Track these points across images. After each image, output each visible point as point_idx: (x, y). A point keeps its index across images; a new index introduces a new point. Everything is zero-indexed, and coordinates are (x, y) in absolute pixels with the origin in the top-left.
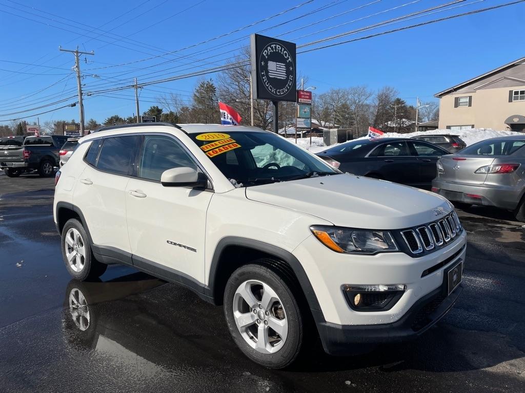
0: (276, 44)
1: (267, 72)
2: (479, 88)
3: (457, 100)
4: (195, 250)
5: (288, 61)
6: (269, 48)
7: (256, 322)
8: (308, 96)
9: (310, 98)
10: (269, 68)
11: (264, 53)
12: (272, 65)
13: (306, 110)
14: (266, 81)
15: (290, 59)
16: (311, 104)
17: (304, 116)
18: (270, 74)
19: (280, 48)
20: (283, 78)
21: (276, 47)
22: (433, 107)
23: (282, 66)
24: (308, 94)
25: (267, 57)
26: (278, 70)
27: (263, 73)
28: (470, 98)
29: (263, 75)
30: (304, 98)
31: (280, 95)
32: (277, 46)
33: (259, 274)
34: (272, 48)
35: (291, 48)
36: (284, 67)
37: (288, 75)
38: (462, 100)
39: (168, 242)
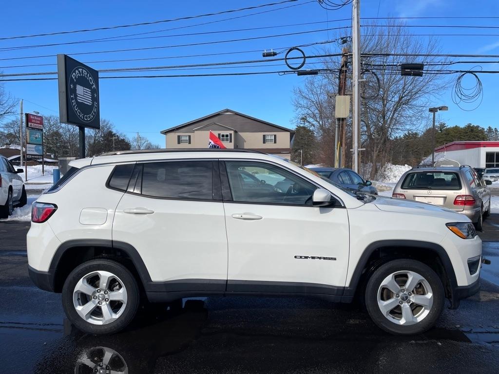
0: (83, 69)
1: (76, 96)
2: (196, 130)
3: (179, 137)
4: (335, 259)
5: (93, 87)
6: (77, 71)
7: (399, 304)
10: (77, 92)
11: (72, 76)
12: (80, 89)
13: (37, 136)
14: (75, 105)
15: (94, 86)
16: (42, 130)
17: (35, 143)
18: (78, 98)
19: (86, 74)
20: (89, 104)
21: (82, 71)
23: (88, 92)
24: (40, 119)
25: (75, 80)
26: (85, 95)
27: (72, 96)
28: (190, 136)
29: (72, 99)
30: (35, 123)
31: (87, 121)
32: (84, 71)
34: (79, 72)
36: (90, 93)
37: (93, 102)
38: (183, 138)
39: (296, 257)
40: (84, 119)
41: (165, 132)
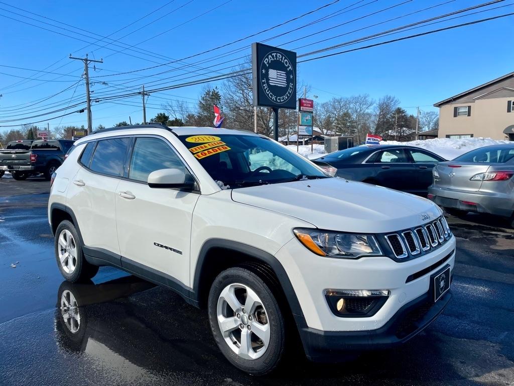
0: (277, 53)
1: (268, 80)
2: (478, 99)
3: (456, 109)
4: (180, 253)
5: (288, 69)
6: (270, 56)
7: (240, 327)
8: (309, 104)
9: (312, 106)
10: (270, 76)
11: (265, 61)
12: (273, 73)
13: (308, 118)
14: (266, 89)
15: (290, 68)
16: (312, 112)
17: (306, 124)
18: (270, 81)
19: (281, 57)
20: (283, 86)
21: (276, 56)
22: (433, 117)
23: (282, 74)
24: (310, 103)
25: (267, 65)
26: (278, 78)
27: (263, 81)
28: (469, 107)
29: (264, 83)
30: (307, 107)
31: (280, 102)
32: (278, 54)
33: (242, 277)
34: (273, 56)
35: (292, 56)
36: (285, 75)
37: (288, 83)
38: (461, 110)
39: (155, 243)
40: (276, 101)
41: (439, 105)
